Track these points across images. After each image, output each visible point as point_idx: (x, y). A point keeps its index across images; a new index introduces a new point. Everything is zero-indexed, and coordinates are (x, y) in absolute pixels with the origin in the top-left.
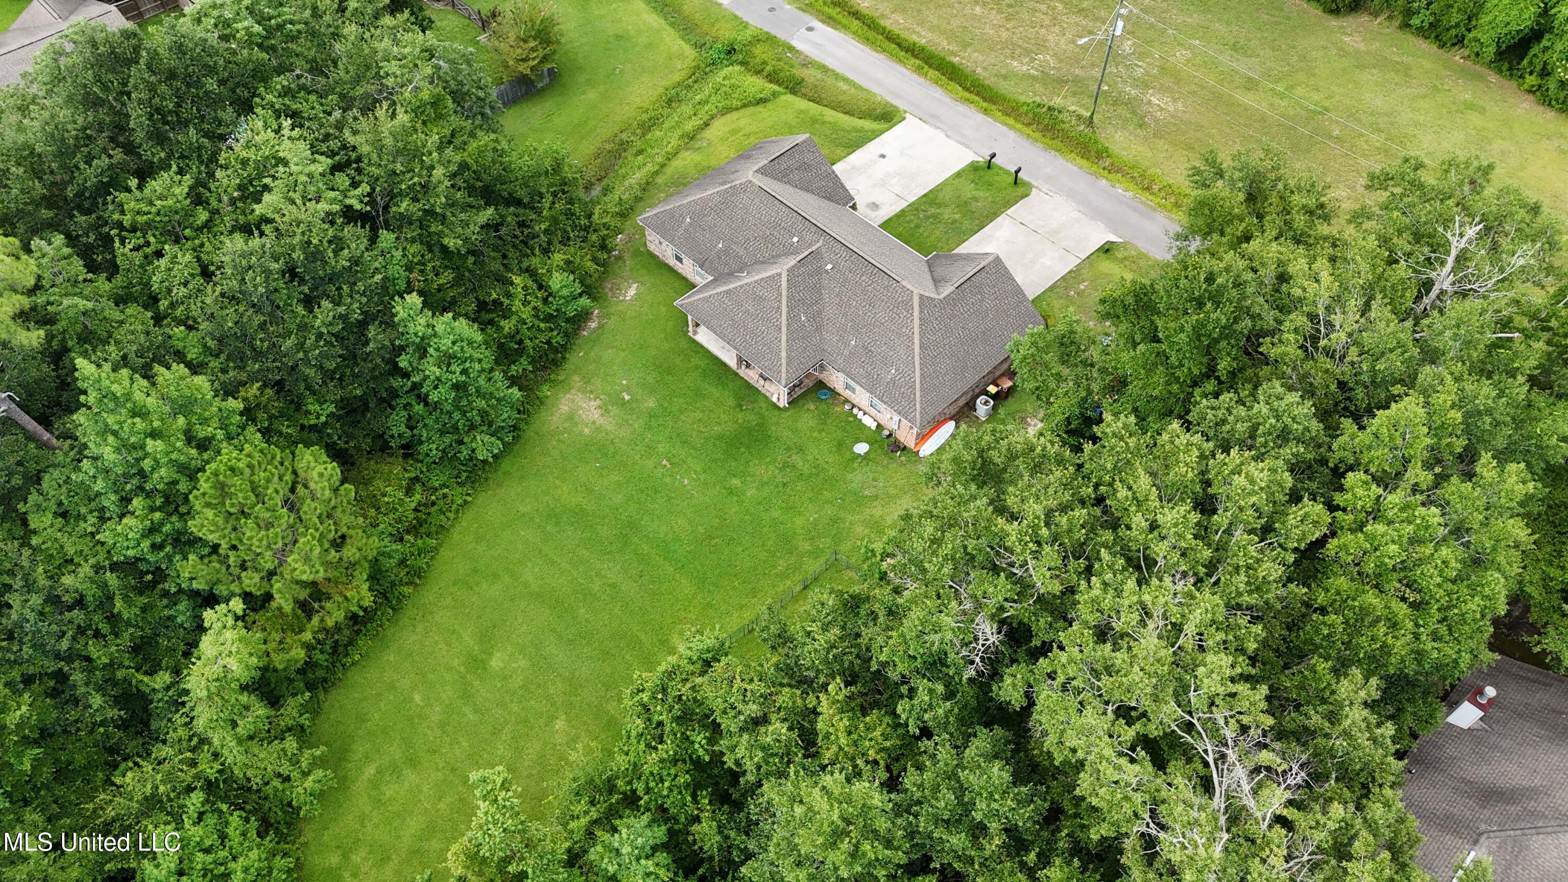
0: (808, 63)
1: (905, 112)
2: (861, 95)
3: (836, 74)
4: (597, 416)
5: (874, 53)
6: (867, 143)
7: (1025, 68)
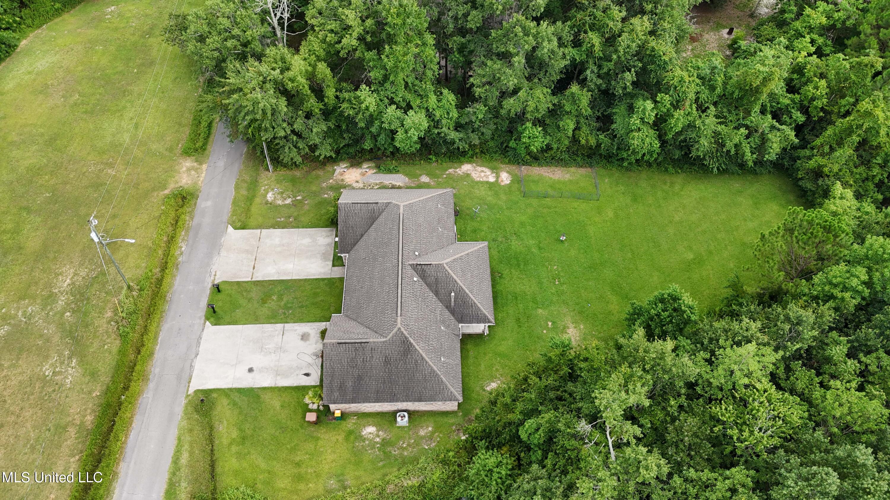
1: (188, 396)
2: (187, 438)
3: (174, 474)
4: (571, 330)
5: (121, 475)
6: (244, 389)
7: (70, 371)
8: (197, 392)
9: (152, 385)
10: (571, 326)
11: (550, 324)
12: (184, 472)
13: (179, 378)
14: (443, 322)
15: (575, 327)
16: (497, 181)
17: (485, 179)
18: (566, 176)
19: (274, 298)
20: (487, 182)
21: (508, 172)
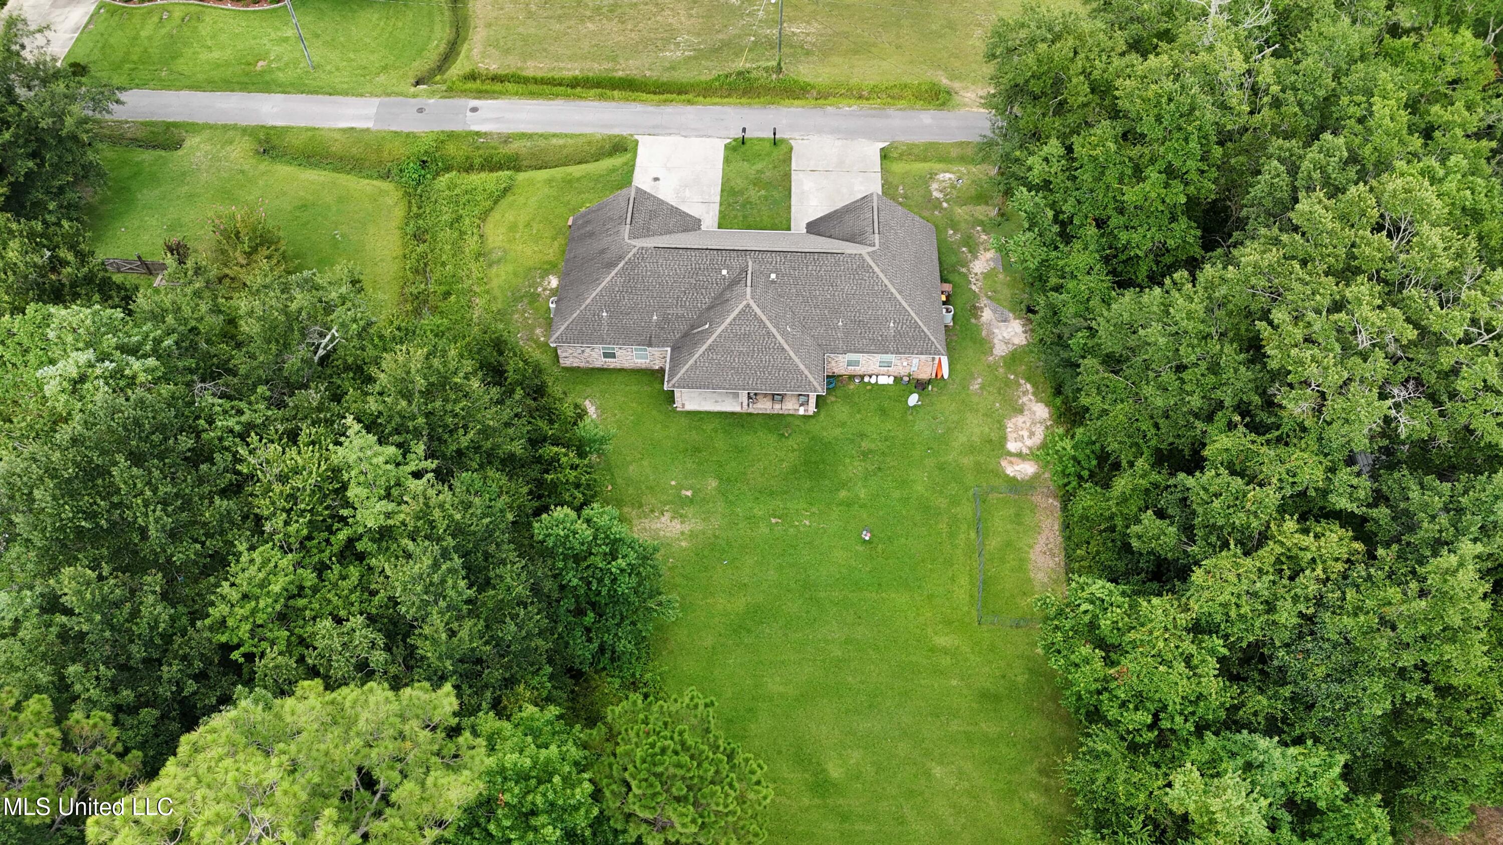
0: (507, 139)
2: (581, 141)
3: (541, 135)
4: (679, 526)
5: (551, 102)
6: (632, 176)
7: (679, 54)
8: (637, 142)
9: (651, 109)
10: (687, 528)
11: (689, 493)
12: (542, 143)
13: (655, 127)
14: (665, 319)
15: (682, 533)
16: (1010, 454)
17: (1011, 436)
18: (1040, 575)
19: (763, 192)
20: (1003, 439)
21: (1036, 477)
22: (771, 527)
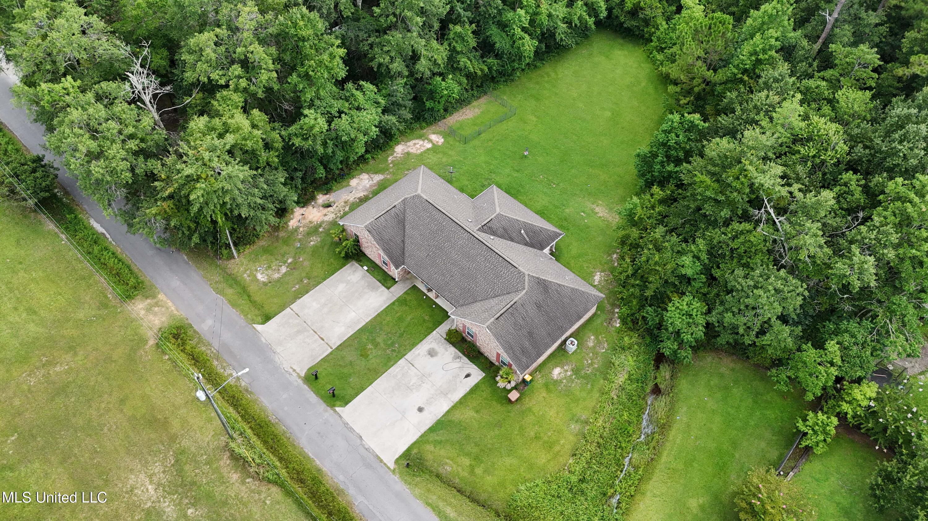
1: (394, 471)
2: (433, 498)
8: (397, 461)
10: (594, 206)
11: (582, 214)
13: (368, 466)
14: (536, 255)
16: (433, 144)
17: (423, 148)
18: (476, 111)
19: (370, 346)
20: (428, 150)
22: (558, 185)
